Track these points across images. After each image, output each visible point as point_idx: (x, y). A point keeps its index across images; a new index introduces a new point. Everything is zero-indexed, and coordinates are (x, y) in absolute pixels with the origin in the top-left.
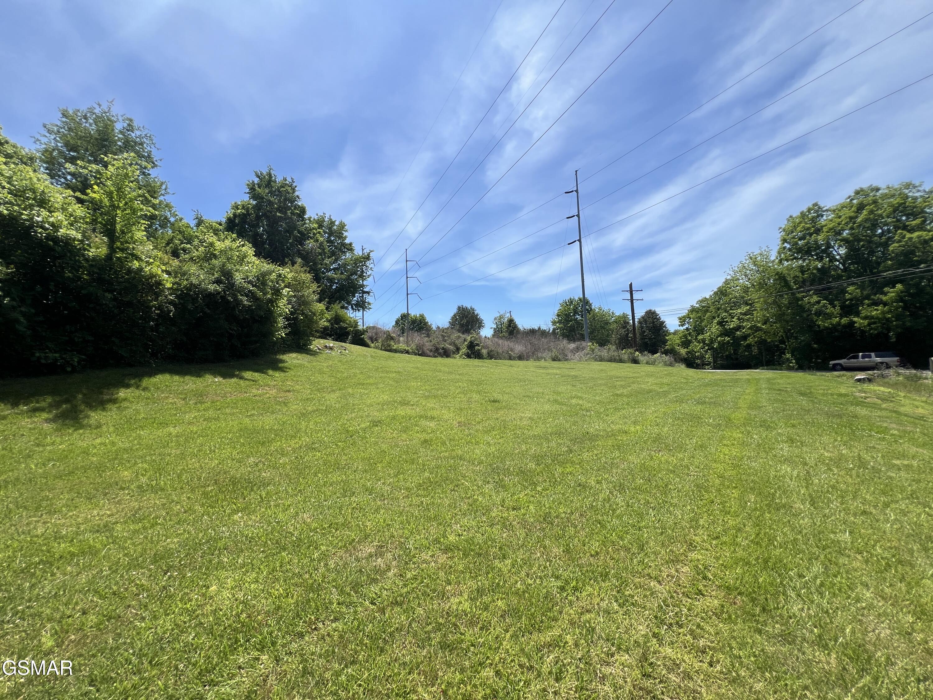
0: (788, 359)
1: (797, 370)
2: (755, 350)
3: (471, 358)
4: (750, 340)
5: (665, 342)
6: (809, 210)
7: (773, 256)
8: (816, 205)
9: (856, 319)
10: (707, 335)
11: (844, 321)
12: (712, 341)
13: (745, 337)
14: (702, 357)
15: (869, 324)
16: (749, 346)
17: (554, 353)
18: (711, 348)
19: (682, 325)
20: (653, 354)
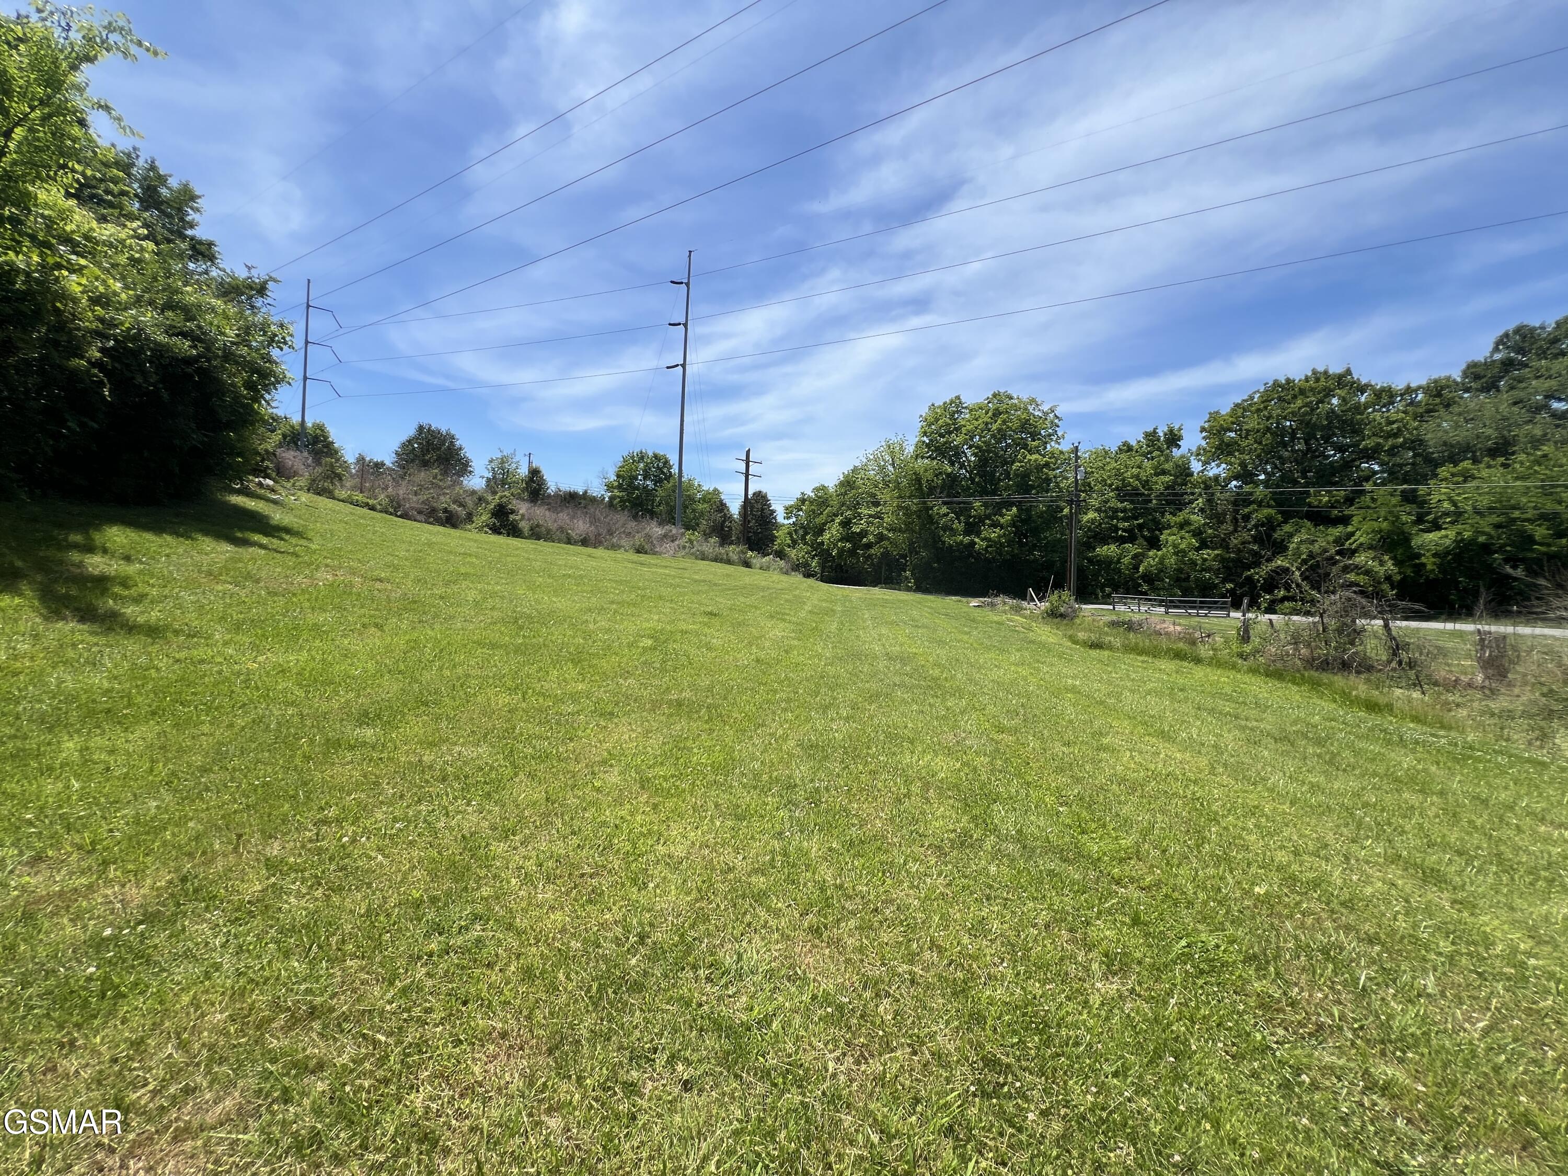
0: (907, 578)
1: (915, 591)
2: (876, 562)
3: (500, 533)
4: (873, 551)
5: (773, 539)
6: (952, 402)
7: (910, 449)
8: (958, 398)
9: (977, 540)
11: (967, 540)
13: (869, 546)
14: (806, 565)
15: (987, 547)
16: (870, 557)
17: (638, 539)
19: (788, 518)
20: (765, 555)
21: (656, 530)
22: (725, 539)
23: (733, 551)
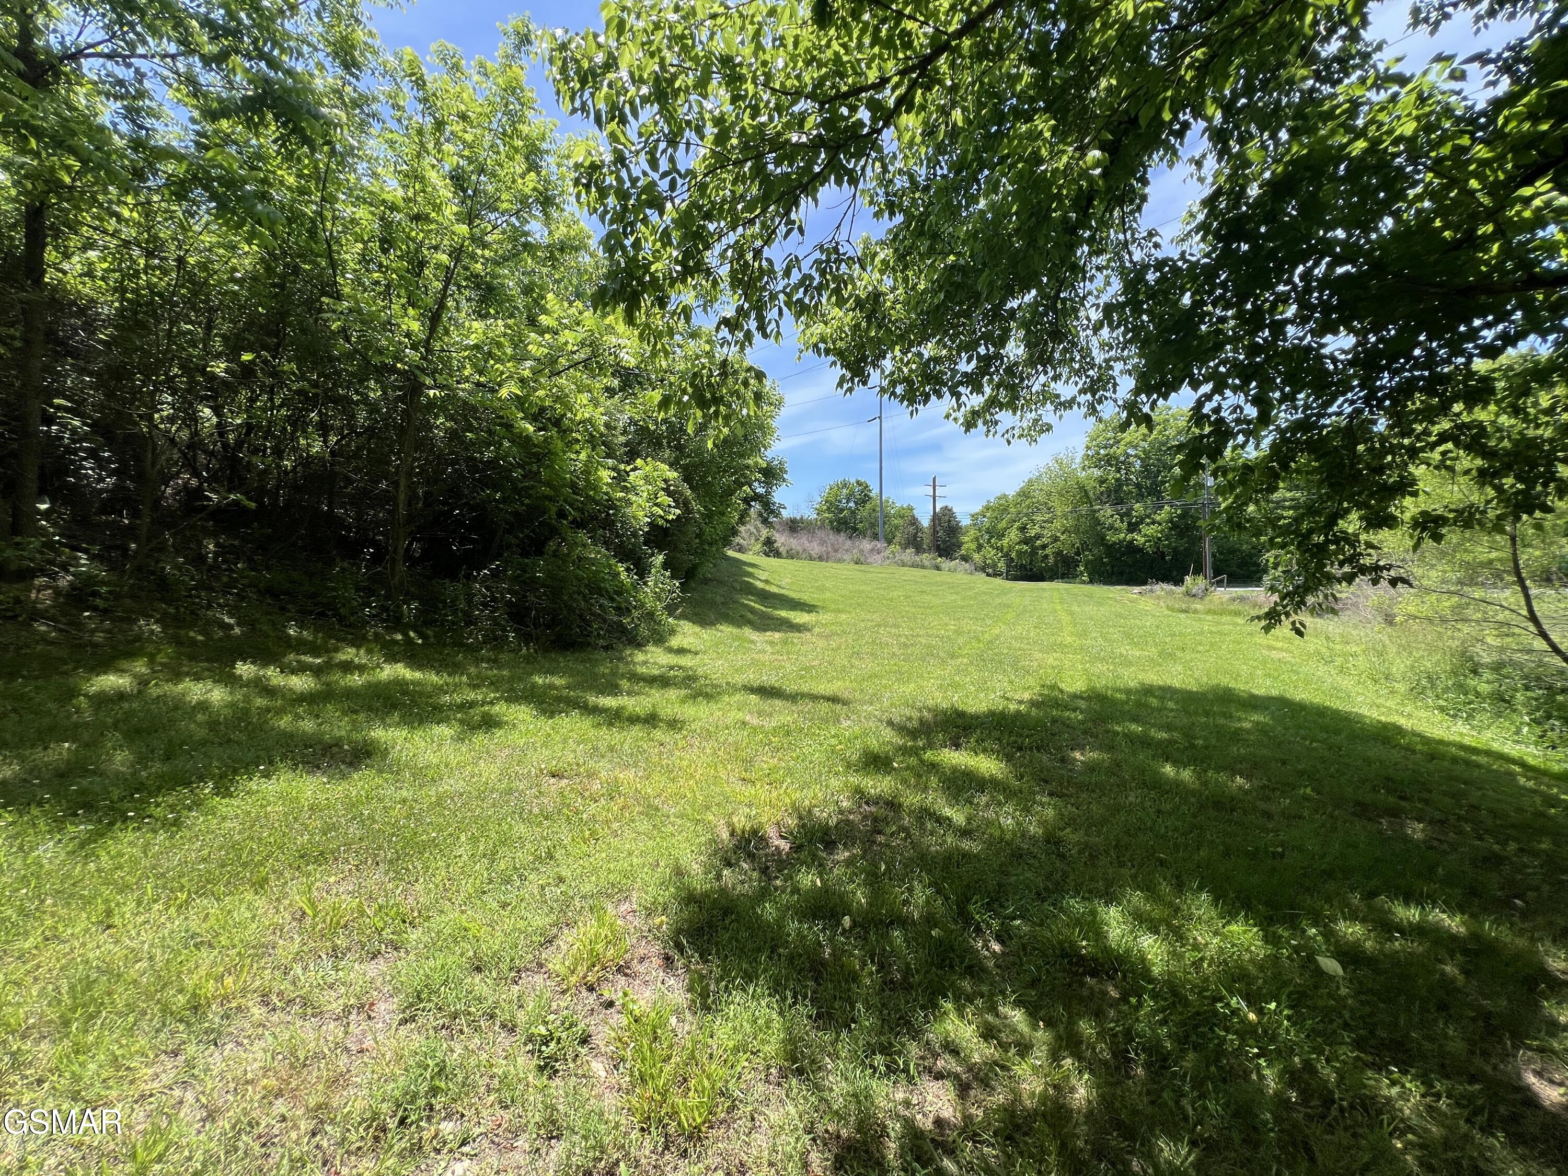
0: (1081, 573)
2: (1051, 560)
4: (1048, 551)
5: (959, 545)
7: (1077, 462)
9: (1137, 537)
10: (1005, 542)
11: (1129, 537)
12: (1011, 548)
13: (1044, 547)
14: (994, 566)
16: (1046, 556)
18: (1006, 555)
19: (974, 525)
20: (952, 559)
21: (866, 545)
22: (919, 549)
23: (926, 558)
